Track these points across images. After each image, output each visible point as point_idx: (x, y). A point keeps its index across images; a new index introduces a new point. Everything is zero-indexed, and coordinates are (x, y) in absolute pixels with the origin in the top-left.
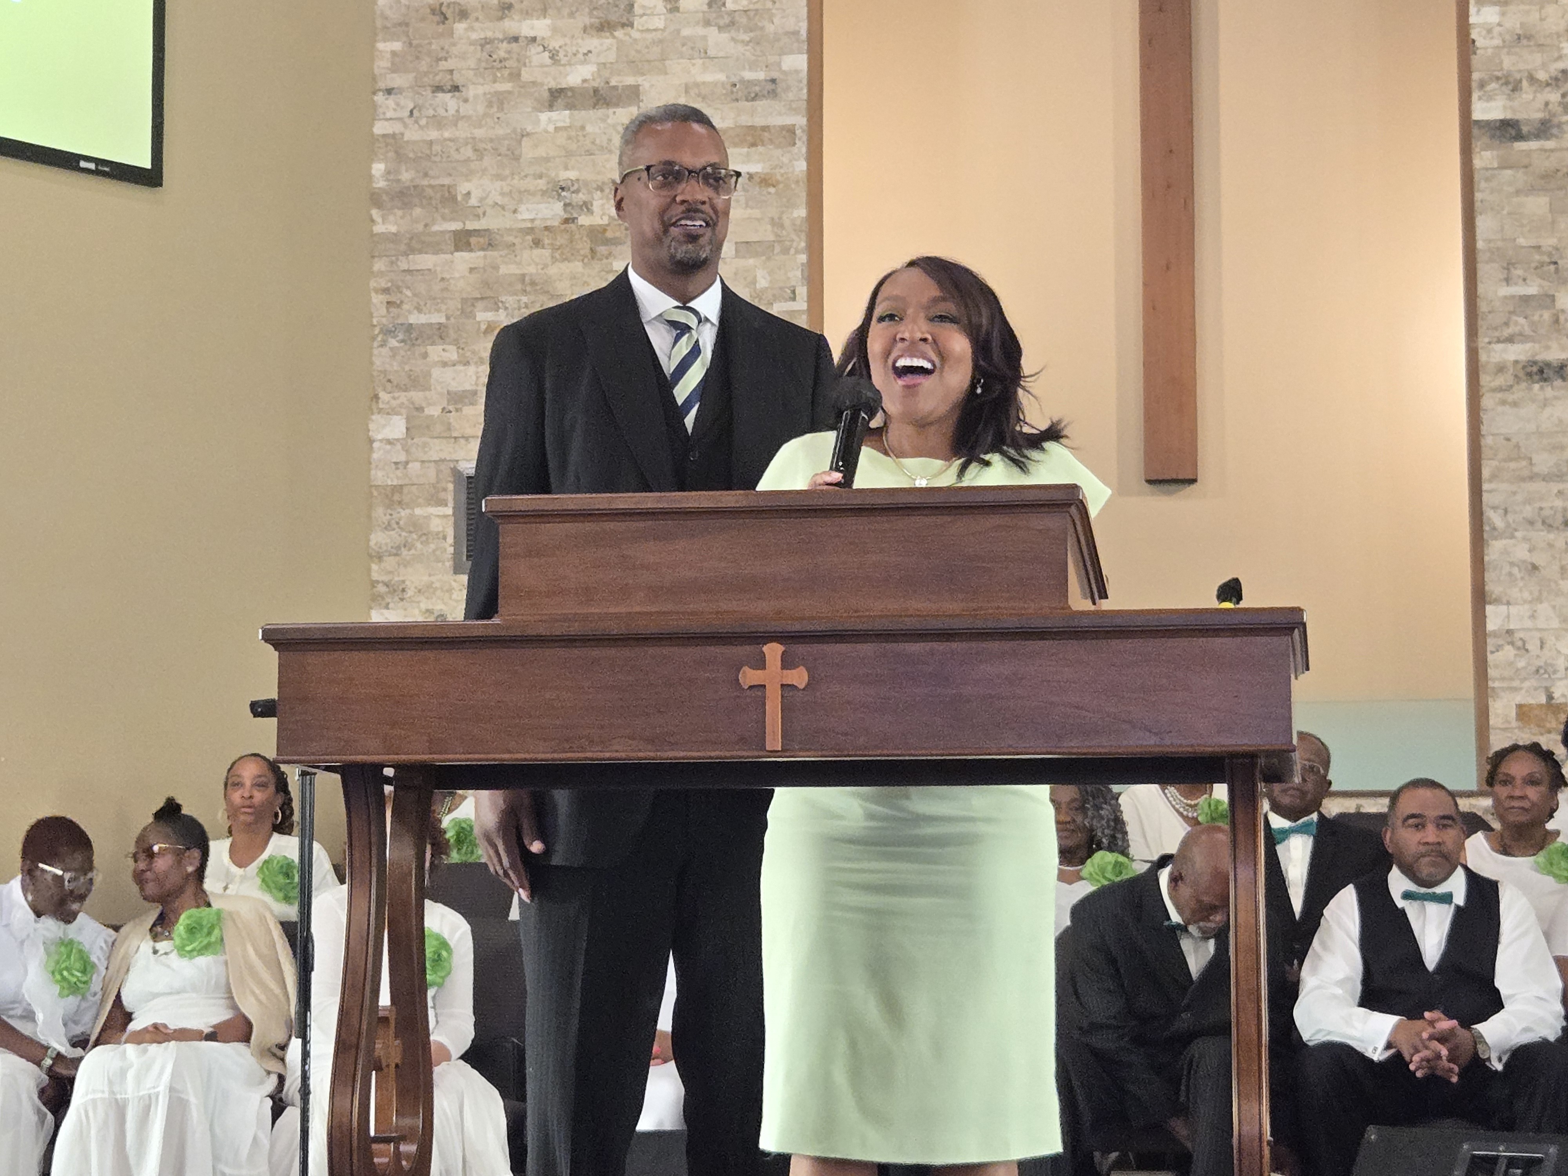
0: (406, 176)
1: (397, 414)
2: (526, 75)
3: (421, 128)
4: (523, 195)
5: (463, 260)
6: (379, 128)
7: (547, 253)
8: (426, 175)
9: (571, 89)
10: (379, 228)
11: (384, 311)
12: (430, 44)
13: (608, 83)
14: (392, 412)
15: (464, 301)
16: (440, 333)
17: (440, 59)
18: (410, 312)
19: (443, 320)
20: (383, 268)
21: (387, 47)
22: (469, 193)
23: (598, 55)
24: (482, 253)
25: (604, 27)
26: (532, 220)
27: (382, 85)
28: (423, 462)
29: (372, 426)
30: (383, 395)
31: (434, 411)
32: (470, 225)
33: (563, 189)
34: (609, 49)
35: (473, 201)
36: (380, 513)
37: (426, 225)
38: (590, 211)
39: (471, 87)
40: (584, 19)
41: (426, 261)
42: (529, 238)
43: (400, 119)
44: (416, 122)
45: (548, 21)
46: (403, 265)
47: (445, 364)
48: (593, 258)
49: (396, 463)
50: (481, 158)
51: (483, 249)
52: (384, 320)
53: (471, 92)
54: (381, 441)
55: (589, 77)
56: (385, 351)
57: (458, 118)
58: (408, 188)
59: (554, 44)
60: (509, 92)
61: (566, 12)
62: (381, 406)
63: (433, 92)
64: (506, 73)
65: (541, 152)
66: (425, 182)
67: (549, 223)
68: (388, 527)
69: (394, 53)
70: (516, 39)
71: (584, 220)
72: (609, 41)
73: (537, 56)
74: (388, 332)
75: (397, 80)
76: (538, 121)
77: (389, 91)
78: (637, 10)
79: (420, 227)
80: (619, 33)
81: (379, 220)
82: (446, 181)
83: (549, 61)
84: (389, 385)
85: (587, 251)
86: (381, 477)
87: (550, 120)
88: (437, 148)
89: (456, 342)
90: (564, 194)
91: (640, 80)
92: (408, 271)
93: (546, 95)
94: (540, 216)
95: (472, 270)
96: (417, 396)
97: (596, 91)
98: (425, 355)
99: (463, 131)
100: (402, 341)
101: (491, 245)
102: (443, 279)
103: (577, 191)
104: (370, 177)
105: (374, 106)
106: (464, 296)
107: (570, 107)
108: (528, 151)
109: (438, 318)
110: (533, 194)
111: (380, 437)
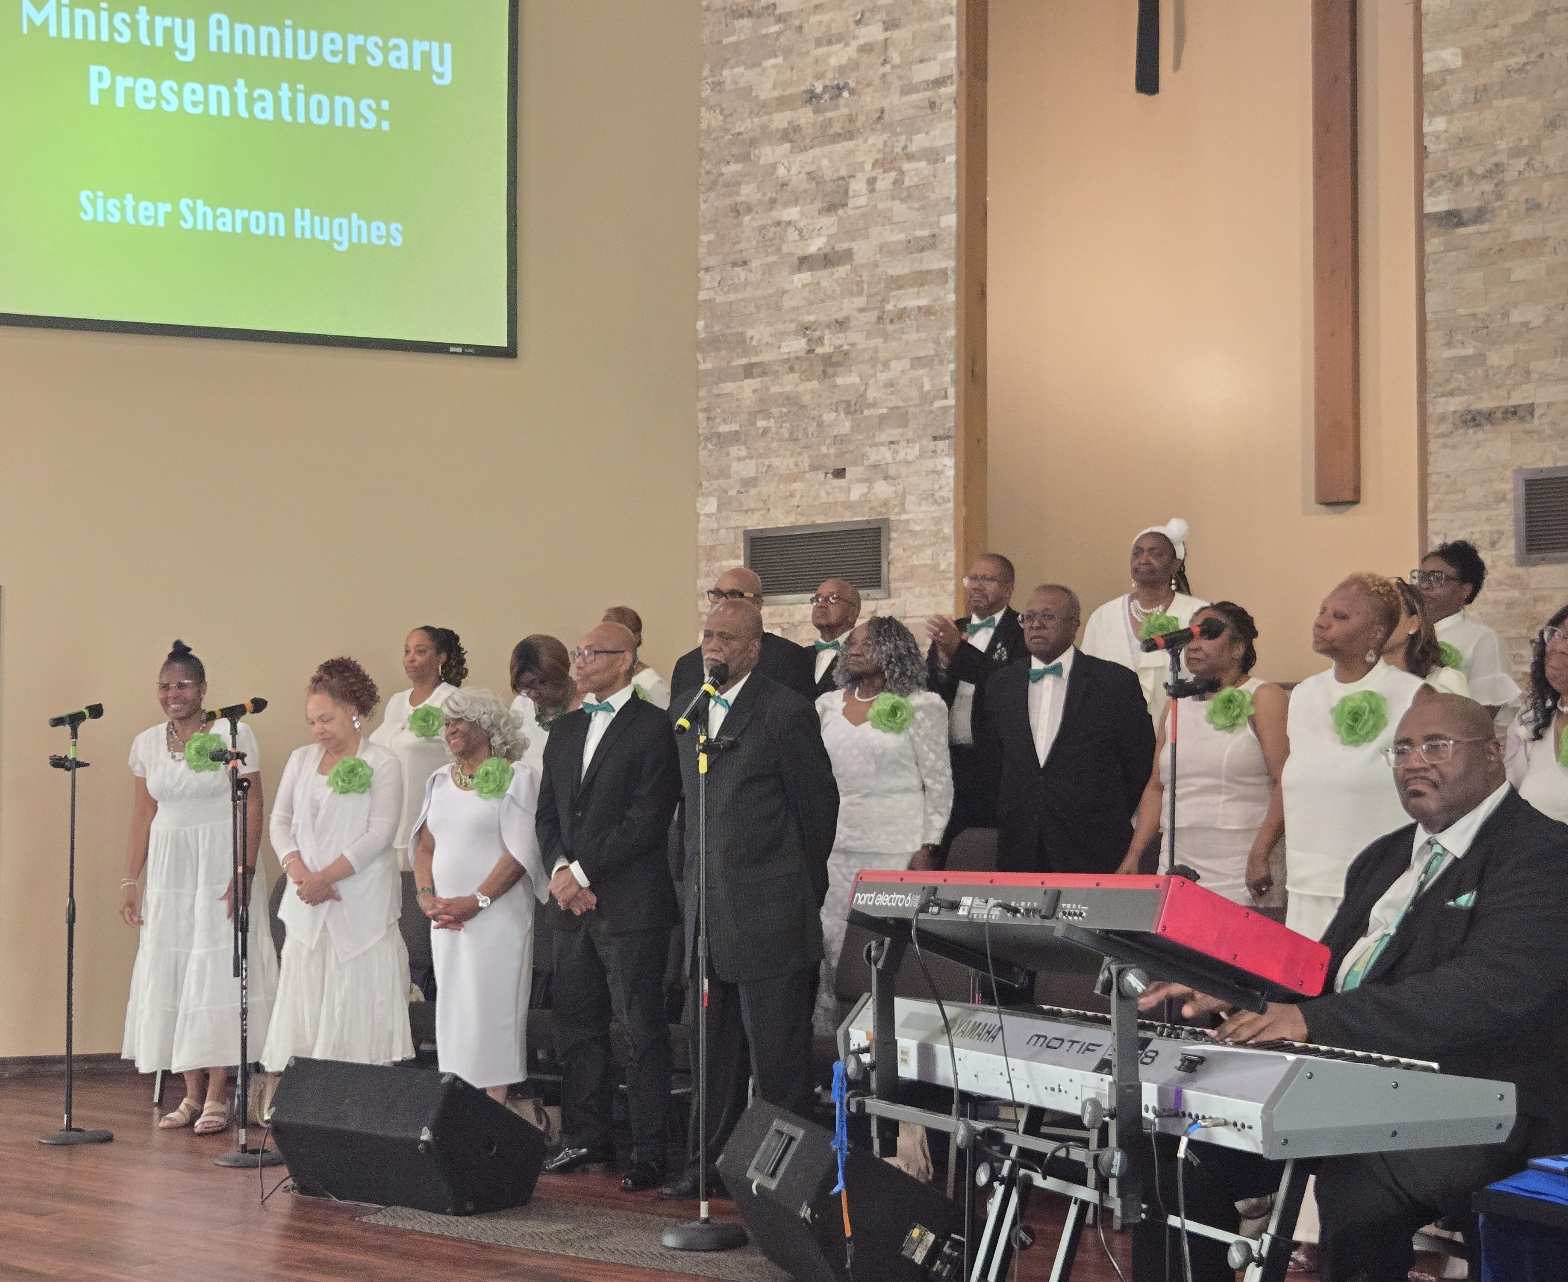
0: (717, 328)
1: (713, 496)
2: (785, 249)
3: (725, 293)
4: (781, 336)
5: (750, 385)
6: (703, 296)
7: (797, 375)
8: (728, 327)
9: (811, 256)
10: (702, 367)
11: (705, 424)
12: (730, 233)
13: (833, 249)
14: (710, 494)
15: (750, 413)
16: (735, 438)
17: (735, 244)
18: (720, 424)
19: (738, 428)
20: (705, 394)
21: (706, 238)
22: (753, 337)
23: (827, 228)
24: (759, 379)
25: (831, 208)
26: (789, 353)
27: (704, 265)
28: (727, 529)
29: (698, 505)
30: (705, 484)
31: (733, 493)
32: (754, 360)
33: (807, 329)
34: (833, 224)
35: (754, 343)
36: (703, 566)
37: (728, 363)
38: (823, 344)
39: (753, 261)
40: (818, 204)
41: (729, 387)
42: (787, 366)
43: (713, 288)
44: (722, 290)
45: (798, 209)
46: (715, 391)
47: (739, 459)
48: (825, 377)
49: (712, 530)
50: (758, 312)
51: (760, 376)
52: (706, 431)
53: (755, 264)
54: (704, 515)
55: (822, 246)
56: (705, 452)
57: (747, 283)
58: (718, 336)
59: (801, 225)
60: (775, 262)
61: (809, 200)
62: (704, 490)
63: (732, 267)
64: (774, 248)
65: (794, 303)
66: (728, 332)
67: (799, 354)
68: (708, 575)
69: (709, 242)
70: (779, 223)
71: (819, 350)
72: (833, 219)
73: (792, 234)
74: (708, 439)
75: (712, 261)
76: (792, 282)
77: (707, 269)
78: (851, 194)
79: (724, 364)
80: (840, 212)
81: (701, 361)
82: (739, 329)
83: (798, 238)
84: (707, 476)
85: (820, 372)
86: (705, 540)
87: (799, 279)
88: (734, 307)
89: (745, 443)
90: (808, 332)
91: (853, 245)
92: (718, 395)
93: (797, 262)
94: (794, 350)
95: (754, 391)
96: (723, 482)
97: (825, 255)
98: (728, 454)
99: (748, 293)
100: (716, 445)
101: (764, 373)
102: (738, 399)
103: (814, 330)
104: (696, 331)
105: (698, 280)
106: (750, 410)
107: (811, 269)
108: (787, 303)
109: (735, 427)
110: (788, 334)
111: (702, 512)
